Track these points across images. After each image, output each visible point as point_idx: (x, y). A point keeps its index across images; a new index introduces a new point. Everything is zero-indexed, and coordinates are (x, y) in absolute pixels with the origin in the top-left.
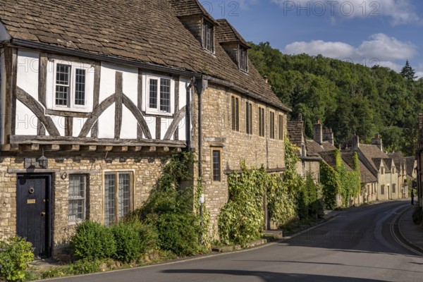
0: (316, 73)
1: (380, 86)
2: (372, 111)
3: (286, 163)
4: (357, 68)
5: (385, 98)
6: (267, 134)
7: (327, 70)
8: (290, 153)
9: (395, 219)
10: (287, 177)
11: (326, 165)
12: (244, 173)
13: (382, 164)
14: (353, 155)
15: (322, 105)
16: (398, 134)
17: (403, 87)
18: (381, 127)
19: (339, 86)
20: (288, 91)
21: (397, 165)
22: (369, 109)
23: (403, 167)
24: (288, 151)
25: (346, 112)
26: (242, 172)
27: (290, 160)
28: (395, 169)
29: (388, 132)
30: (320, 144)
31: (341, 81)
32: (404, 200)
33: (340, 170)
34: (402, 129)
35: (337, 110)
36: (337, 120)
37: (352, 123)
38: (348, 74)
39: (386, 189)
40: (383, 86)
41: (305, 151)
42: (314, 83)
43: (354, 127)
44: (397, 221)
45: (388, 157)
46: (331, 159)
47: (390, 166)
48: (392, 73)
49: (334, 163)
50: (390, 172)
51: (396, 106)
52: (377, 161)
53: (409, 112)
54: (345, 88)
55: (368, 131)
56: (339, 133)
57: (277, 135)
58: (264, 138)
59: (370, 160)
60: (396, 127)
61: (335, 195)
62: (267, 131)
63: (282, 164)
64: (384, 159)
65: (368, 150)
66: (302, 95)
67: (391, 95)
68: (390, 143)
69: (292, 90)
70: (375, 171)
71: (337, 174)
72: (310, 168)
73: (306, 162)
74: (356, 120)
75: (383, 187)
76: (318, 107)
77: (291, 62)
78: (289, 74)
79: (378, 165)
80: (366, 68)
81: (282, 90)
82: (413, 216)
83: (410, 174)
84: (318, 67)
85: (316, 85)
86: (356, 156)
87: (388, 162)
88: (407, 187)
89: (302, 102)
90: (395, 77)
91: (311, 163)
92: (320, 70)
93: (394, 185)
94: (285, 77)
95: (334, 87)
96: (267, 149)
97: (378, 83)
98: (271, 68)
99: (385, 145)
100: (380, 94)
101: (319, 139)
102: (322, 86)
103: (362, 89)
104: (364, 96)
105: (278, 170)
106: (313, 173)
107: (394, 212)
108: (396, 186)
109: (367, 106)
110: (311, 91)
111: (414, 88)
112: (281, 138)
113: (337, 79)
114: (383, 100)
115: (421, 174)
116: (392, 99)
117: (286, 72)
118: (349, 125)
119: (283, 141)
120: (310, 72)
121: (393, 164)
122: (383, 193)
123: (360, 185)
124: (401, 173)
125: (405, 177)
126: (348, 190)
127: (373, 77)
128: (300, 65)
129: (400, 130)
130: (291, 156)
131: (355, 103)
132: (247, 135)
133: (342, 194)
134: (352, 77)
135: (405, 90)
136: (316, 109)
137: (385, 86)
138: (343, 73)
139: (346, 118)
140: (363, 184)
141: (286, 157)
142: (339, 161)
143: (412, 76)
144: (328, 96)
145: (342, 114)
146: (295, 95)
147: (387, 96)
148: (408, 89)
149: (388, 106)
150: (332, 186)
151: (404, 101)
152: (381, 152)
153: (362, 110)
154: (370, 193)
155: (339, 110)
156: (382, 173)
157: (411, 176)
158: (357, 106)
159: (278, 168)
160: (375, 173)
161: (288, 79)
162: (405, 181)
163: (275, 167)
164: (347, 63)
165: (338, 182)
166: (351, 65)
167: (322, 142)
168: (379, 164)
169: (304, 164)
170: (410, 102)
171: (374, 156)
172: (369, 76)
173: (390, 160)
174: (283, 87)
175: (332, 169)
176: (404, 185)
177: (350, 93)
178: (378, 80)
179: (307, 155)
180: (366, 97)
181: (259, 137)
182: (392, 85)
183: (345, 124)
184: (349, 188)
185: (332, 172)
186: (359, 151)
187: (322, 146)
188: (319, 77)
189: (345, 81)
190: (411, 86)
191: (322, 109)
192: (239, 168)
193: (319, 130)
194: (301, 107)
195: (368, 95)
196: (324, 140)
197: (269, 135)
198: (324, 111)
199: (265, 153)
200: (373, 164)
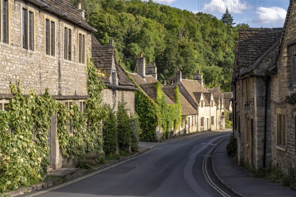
0: (147, 17)
1: (204, 30)
2: (196, 51)
3: (89, 91)
4: (184, 14)
5: (208, 41)
6: (59, 53)
7: (157, 14)
8: (94, 79)
9: (210, 151)
10: (89, 106)
11: (147, 97)
12: (15, 98)
13: (202, 98)
14: (175, 88)
15: (152, 45)
16: (217, 72)
17: (223, 31)
18: (204, 67)
19: (168, 29)
20: (122, 32)
21: (216, 99)
22: (193, 50)
23: (221, 101)
24: (92, 77)
25: (173, 53)
26: (12, 97)
27: (94, 87)
28: (214, 103)
29: (209, 71)
30: (143, 77)
31: (170, 25)
32: (221, 131)
33: (160, 102)
34: (221, 69)
35: (166, 50)
36: (165, 59)
37: (178, 62)
38: (176, 19)
39: (205, 121)
40: (206, 30)
41: (117, 79)
42: (145, 25)
43: (180, 66)
44: (212, 154)
45: (208, 92)
46: (152, 91)
47: (209, 100)
48: (214, 19)
49: (155, 95)
50: (209, 106)
51: (217, 48)
52: (198, 95)
53: (228, 54)
54: (173, 31)
55: (192, 70)
56: (166, 71)
57: (75, 56)
58: (55, 58)
59: (191, 94)
60: (217, 67)
61: (155, 127)
62: (59, 49)
63: (84, 91)
64: (205, 94)
65: (190, 85)
66: (134, 36)
67: (213, 39)
68: (211, 81)
69: (125, 31)
70: (196, 104)
71: (157, 106)
72: (122, 97)
73: (117, 92)
74: (182, 59)
75: (202, 119)
76: (149, 47)
77: (125, 5)
78: (122, 15)
79: (198, 99)
80: (192, 14)
81: (116, 30)
82: (227, 148)
83: (227, 108)
84: (150, 11)
85: (147, 27)
86: (178, 89)
87: (207, 96)
88: (224, 120)
89: (134, 42)
90: (217, 23)
91: (125, 92)
92: (152, 14)
93: (212, 118)
94: (118, 18)
95: (162, 29)
96: (59, 71)
97: (202, 27)
98: (106, 10)
99: (207, 82)
100: (204, 37)
101: (142, 72)
102: (152, 28)
103: (188, 33)
104: (189, 38)
105: (76, 98)
106: (126, 103)
107: (210, 143)
108: (215, 118)
109: (191, 48)
110: (142, 32)
111: (232, 33)
112: (81, 60)
113: (166, 23)
114: (206, 43)
115: (236, 104)
116: (214, 42)
117: (120, 14)
118: (176, 64)
119: (85, 65)
120: (142, 15)
121: (212, 98)
122: (202, 125)
123: (181, 118)
124: (219, 107)
125: (223, 111)
126: (168, 122)
127: (198, 22)
128: (134, 9)
129: (220, 69)
130: (95, 83)
131: (181, 44)
132: (23, 50)
133: (162, 126)
134: (179, 22)
135: (225, 34)
136: (147, 48)
137: (208, 30)
138: (172, 18)
139: (173, 57)
140: (184, 117)
141: (89, 84)
142: (160, 94)
143: (231, 22)
144: (158, 38)
145: (170, 53)
146: (129, 36)
147: (210, 39)
148: (228, 33)
149: (210, 48)
150: (152, 118)
151: (224, 44)
152: (202, 87)
153: (187, 50)
154: (191, 125)
155: (167, 51)
156: (202, 106)
157: (229, 110)
158: (183, 47)
159: (76, 95)
160: (196, 107)
161: (121, 20)
162: (223, 114)
163: (72, 94)
164: (174, 9)
165: (159, 114)
166: (178, 11)
167: (144, 75)
168: (200, 98)
169: (114, 93)
170: (229, 45)
171: (195, 91)
172: (195, 21)
173: (210, 94)
174: (117, 28)
175: (153, 101)
176: (222, 118)
177: (178, 35)
178: (203, 25)
179: (119, 84)
180: (191, 40)
181: (46, 56)
182: (215, 29)
183: (172, 64)
184: (169, 120)
185: (152, 104)
186: (181, 85)
187: (144, 79)
188: (150, 20)
189: (173, 25)
190: (230, 31)
191: (152, 49)
192: (9, 92)
193: (143, 64)
194: (134, 47)
195: (193, 38)
196: (146, 74)
197: (62, 55)
198: (153, 51)
199: (57, 77)
200: (194, 98)
